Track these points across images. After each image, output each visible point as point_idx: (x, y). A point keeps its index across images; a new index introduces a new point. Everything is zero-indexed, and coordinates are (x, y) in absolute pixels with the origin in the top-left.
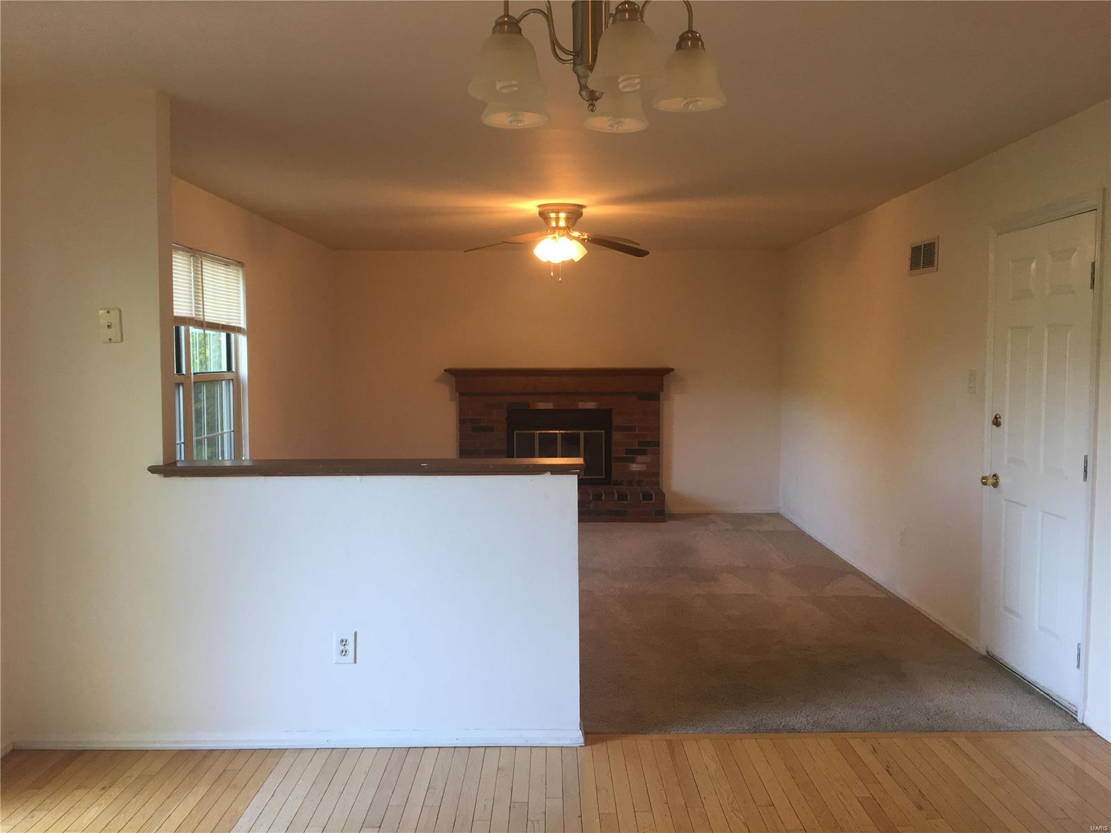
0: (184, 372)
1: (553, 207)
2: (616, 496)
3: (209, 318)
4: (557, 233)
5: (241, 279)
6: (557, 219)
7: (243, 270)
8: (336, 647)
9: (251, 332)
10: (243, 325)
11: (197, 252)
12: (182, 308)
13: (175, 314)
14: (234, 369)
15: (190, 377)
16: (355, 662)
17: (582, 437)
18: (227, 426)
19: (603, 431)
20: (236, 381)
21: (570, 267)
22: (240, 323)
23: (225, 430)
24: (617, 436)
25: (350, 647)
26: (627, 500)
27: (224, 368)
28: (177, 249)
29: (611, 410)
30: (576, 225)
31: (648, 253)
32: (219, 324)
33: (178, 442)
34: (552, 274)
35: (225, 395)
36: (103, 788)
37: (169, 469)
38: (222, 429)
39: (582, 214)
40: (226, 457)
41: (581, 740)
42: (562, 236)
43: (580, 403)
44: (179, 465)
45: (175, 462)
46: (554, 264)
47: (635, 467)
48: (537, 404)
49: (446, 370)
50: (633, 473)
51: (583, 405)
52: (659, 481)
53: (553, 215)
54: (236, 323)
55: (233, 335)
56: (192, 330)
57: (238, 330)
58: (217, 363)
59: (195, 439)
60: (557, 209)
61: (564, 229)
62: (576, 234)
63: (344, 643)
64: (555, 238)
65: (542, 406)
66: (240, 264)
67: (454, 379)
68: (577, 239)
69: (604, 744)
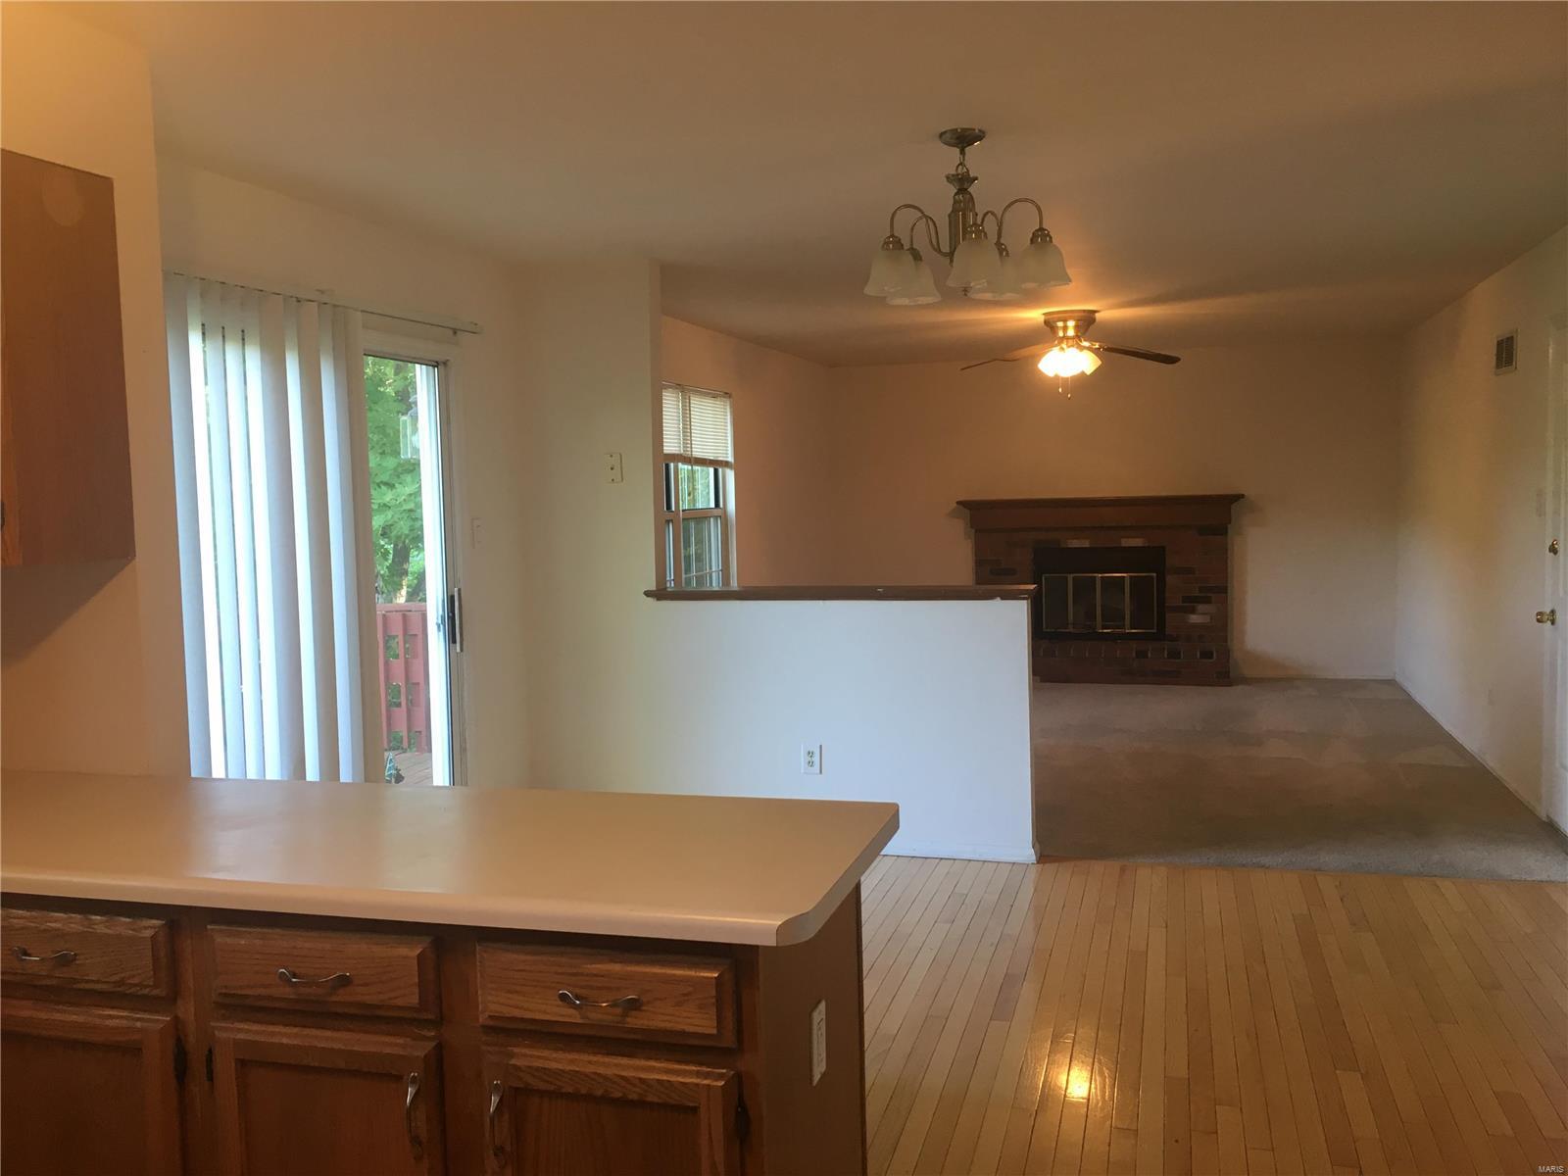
0: (673, 509)
1: (1060, 315)
2: (1166, 652)
3: (697, 453)
4: (1065, 342)
5: (728, 410)
6: (1065, 328)
7: (731, 402)
8: (803, 759)
9: (739, 466)
10: (730, 459)
11: (684, 388)
12: (671, 445)
13: (665, 452)
14: (721, 506)
15: (678, 514)
16: (821, 773)
17: (1127, 582)
19: (1155, 575)
20: (724, 518)
21: (1081, 382)
22: (727, 457)
23: (714, 570)
24: (1170, 579)
25: (816, 759)
26: (1179, 658)
27: (712, 505)
28: (666, 387)
29: (1163, 548)
30: (1087, 334)
31: (1179, 360)
32: (705, 460)
33: (668, 579)
34: (1060, 390)
35: (714, 530)
37: (660, 594)
38: (711, 568)
39: (1094, 320)
40: (714, 584)
41: (1033, 858)
42: (1073, 346)
43: (1123, 540)
44: (669, 590)
45: (666, 588)
46: (1063, 378)
47: (1194, 619)
48: (1066, 541)
49: (959, 503)
50: (1195, 626)
51: (1127, 542)
52: (1226, 637)
53: (1060, 324)
54: (724, 457)
55: (720, 470)
56: (680, 465)
57: (726, 464)
58: (705, 500)
59: (684, 576)
60: (1065, 317)
61: (1073, 338)
62: (1086, 344)
63: (811, 755)
64: (1062, 349)
65: (1075, 544)
66: (727, 395)
67: (967, 511)
68: (1089, 349)
69: (1057, 864)
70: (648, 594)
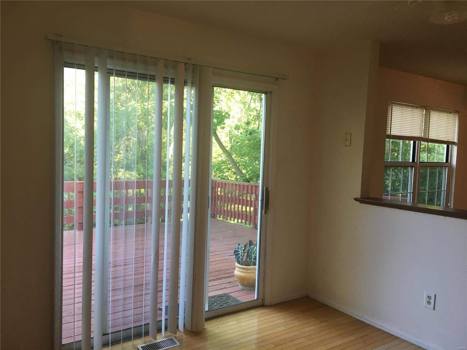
0: (416, 161)
3: (433, 137)
5: (457, 120)
7: (459, 115)
8: (425, 299)
9: (459, 144)
10: (456, 140)
11: (427, 107)
14: (449, 161)
16: (434, 309)
18: (444, 187)
20: (450, 167)
22: (455, 140)
23: (442, 190)
25: (432, 301)
27: (445, 161)
32: (439, 140)
35: (445, 173)
36: (321, 321)
54: (452, 140)
55: (450, 146)
56: (422, 143)
57: (453, 143)
63: (429, 298)
66: (456, 112)
70: (356, 199)
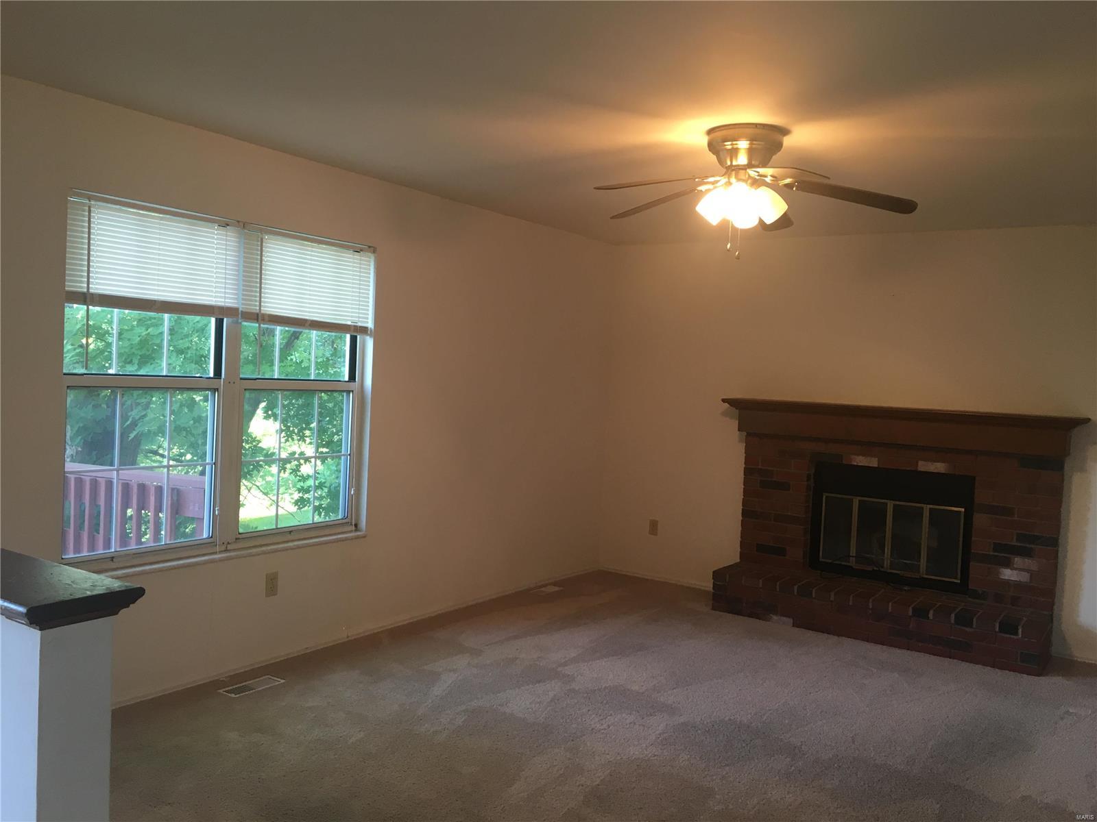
0: (223, 375)
1: (728, 131)
2: (955, 614)
3: (284, 311)
4: (735, 173)
6: (735, 152)
7: (376, 257)
10: (368, 324)
14: (357, 378)
15: (233, 383)
17: (926, 514)
19: (961, 510)
20: (358, 393)
24: (980, 520)
29: (972, 479)
31: (917, 206)
34: (728, 244)
42: (745, 179)
43: (920, 463)
47: (1008, 574)
48: (853, 457)
49: (725, 400)
50: (1007, 583)
51: (924, 466)
53: (728, 144)
55: (359, 337)
60: (733, 133)
61: (745, 167)
64: (730, 184)
65: (860, 461)
66: (372, 249)
68: (769, 185)
